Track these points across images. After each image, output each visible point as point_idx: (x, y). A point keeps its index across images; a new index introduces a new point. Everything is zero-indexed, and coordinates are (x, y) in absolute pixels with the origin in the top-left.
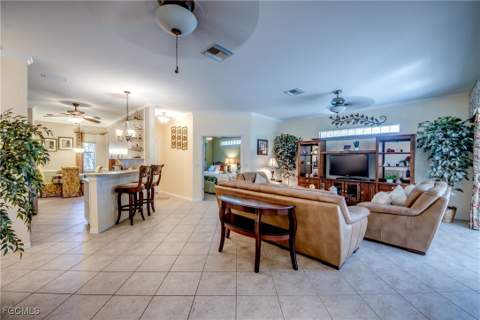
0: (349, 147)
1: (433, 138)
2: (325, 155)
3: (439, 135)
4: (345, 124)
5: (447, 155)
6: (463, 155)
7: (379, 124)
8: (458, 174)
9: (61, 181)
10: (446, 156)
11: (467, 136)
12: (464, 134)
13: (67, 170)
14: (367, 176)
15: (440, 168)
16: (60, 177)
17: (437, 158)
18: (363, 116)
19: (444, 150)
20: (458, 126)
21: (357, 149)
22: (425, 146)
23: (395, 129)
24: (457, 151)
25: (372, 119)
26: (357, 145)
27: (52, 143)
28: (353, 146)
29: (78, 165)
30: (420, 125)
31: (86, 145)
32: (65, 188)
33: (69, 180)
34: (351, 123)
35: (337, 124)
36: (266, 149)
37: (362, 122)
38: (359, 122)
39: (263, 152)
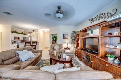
18: (102, 15)
21: (92, 35)
25: (108, 14)
26: (92, 32)
34: (97, 20)
35: (92, 23)
36: (67, 37)
37: (102, 18)
38: (101, 18)
39: (66, 38)
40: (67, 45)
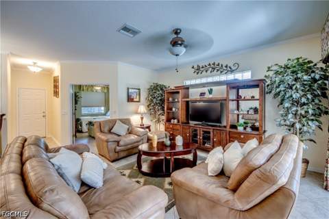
0: (205, 93)
1: (282, 82)
2: (187, 102)
3: (289, 79)
4: (204, 73)
5: (298, 102)
6: (317, 101)
7: (232, 71)
8: (310, 123)
10: (296, 103)
11: (321, 78)
12: (317, 77)
14: (221, 123)
15: (290, 116)
17: (287, 105)
18: (218, 65)
19: (294, 96)
20: (310, 68)
21: (211, 96)
22: (273, 92)
23: (247, 76)
24: (309, 96)
25: (226, 67)
26: (211, 92)
28: (207, 93)
30: (269, 69)
34: (209, 72)
35: (198, 73)
36: (138, 97)
37: (218, 70)
38: (216, 71)
39: (135, 100)
40: (142, 118)
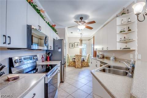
9: (75, 60)
13: (77, 56)
16: (75, 59)
27: (73, 45)
29: (80, 53)
31: (83, 45)
32: (77, 63)
33: (78, 60)
